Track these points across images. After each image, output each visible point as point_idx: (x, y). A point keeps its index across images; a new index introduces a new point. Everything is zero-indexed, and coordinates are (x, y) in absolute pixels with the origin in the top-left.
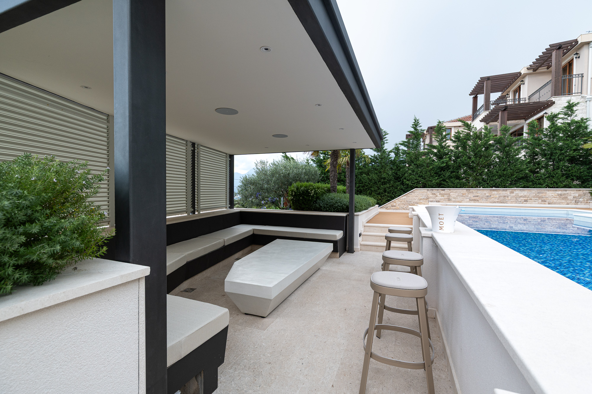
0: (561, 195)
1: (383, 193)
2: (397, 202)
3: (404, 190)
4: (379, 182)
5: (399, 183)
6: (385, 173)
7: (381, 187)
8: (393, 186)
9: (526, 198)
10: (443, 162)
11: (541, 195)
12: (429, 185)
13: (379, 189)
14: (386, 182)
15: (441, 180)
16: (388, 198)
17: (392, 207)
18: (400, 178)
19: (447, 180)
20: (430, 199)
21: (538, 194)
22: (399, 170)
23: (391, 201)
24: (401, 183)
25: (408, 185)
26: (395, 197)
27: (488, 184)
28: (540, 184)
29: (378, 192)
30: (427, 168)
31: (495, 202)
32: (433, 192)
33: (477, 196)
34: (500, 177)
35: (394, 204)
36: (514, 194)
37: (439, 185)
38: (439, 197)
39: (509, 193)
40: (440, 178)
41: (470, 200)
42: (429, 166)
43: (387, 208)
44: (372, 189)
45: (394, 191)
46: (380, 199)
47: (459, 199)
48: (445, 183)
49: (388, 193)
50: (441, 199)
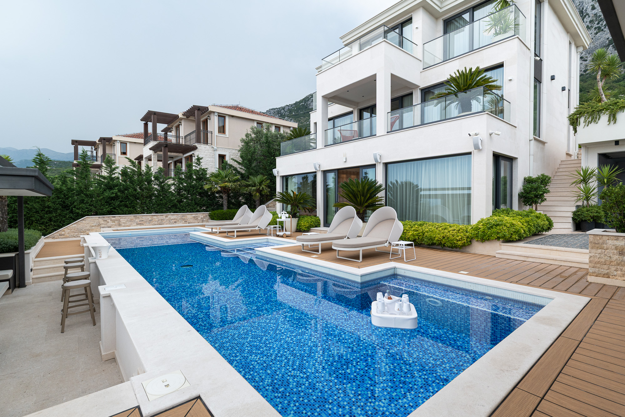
1: (48, 223)
2: (66, 231)
3: (73, 218)
4: (42, 211)
5: (68, 211)
6: (50, 201)
7: (44, 216)
8: (60, 215)
9: (175, 221)
10: (113, 193)
11: (184, 217)
12: (100, 213)
13: (42, 218)
14: (52, 210)
15: (112, 208)
16: (55, 227)
17: (60, 236)
18: (68, 207)
19: (117, 208)
20: (101, 226)
21: (182, 217)
22: (68, 198)
23: (58, 230)
24: (69, 212)
25: (78, 213)
26: (64, 226)
27: (150, 210)
28: (183, 210)
29: (41, 222)
30: (98, 198)
31: (155, 225)
32: (104, 219)
33: (143, 221)
34: (158, 205)
35: (63, 233)
36: (168, 218)
37: (110, 213)
38: (111, 223)
39: (164, 217)
40: (110, 207)
41: (137, 224)
42: (100, 196)
43: (53, 238)
44: (33, 219)
45: (62, 220)
46: (44, 229)
47: (128, 224)
48: (116, 211)
49: (55, 222)
50: (112, 225)
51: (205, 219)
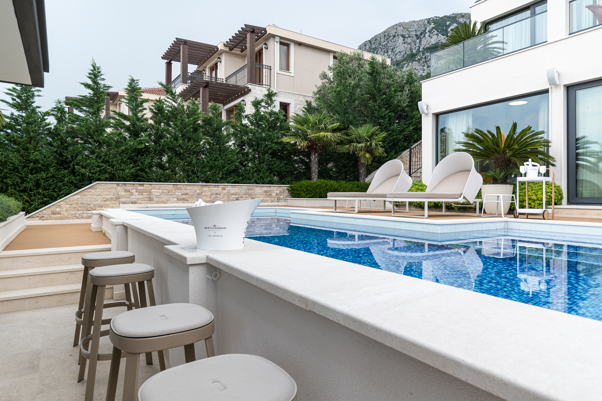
1: (34, 190)
2: (63, 206)
3: (75, 184)
4: (24, 167)
5: (66, 171)
6: (37, 151)
7: (28, 178)
8: (53, 176)
9: (236, 196)
10: (140, 143)
11: (250, 192)
12: (119, 177)
13: (23, 181)
14: (40, 168)
15: (138, 170)
16: (45, 199)
17: (53, 216)
18: (67, 163)
19: (147, 170)
20: (121, 200)
21: (247, 191)
22: (66, 148)
23: (50, 203)
24: (69, 172)
25: (83, 175)
26: (59, 197)
27: (198, 177)
28: (249, 179)
29: (22, 188)
30: (116, 149)
32: (126, 188)
33: (187, 194)
34: (211, 168)
35: (58, 210)
36: (226, 191)
37: (136, 178)
38: (136, 196)
39: (221, 190)
40: (136, 166)
41: (178, 200)
42: (120, 146)
43: (42, 218)
44: (9, 181)
45: (56, 185)
46: (27, 201)
47: (164, 198)
48: (144, 175)
49: (45, 189)
50: (138, 199)
51: (281, 197)
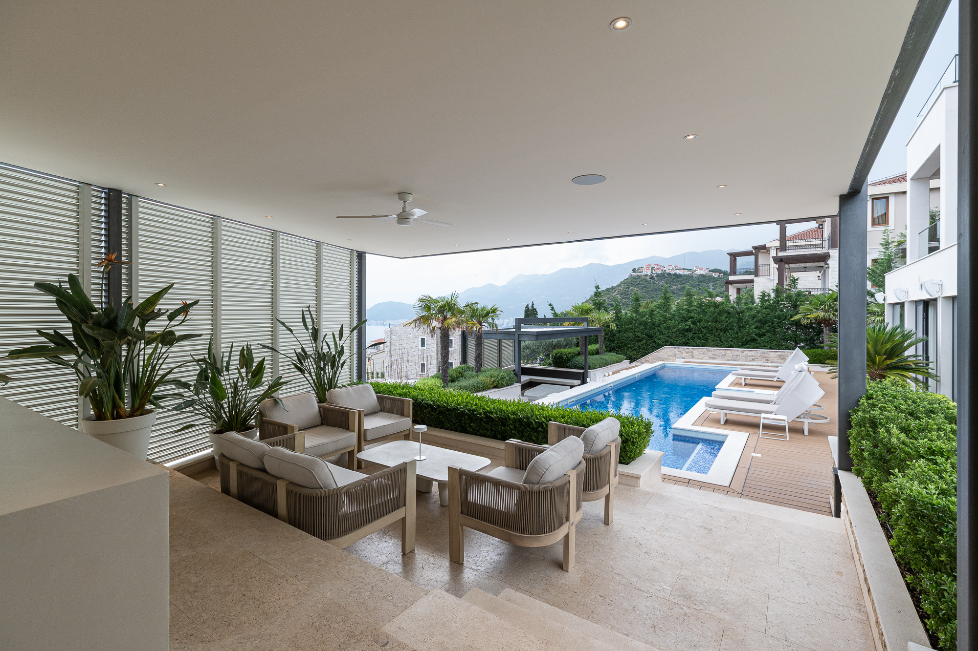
0: (781, 356)
2: (650, 358)
4: (634, 339)
7: (636, 344)
9: (753, 358)
10: (686, 325)
11: (765, 355)
13: (634, 346)
15: (686, 340)
19: (691, 340)
20: (677, 356)
22: (651, 330)
23: (645, 356)
26: (649, 353)
27: (724, 344)
28: (765, 346)
31: (729, 360)
34: (733, 339)
35: (648, 359)
36: (744, 354)
37: (686, 344)
38: (684, 355)
39: (740, 353)
40: (685, 338)
41: (709, 358)
47: (701, 356)
48: (690, 342)
49: (643, 349)
50: (686, 356)
